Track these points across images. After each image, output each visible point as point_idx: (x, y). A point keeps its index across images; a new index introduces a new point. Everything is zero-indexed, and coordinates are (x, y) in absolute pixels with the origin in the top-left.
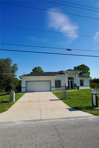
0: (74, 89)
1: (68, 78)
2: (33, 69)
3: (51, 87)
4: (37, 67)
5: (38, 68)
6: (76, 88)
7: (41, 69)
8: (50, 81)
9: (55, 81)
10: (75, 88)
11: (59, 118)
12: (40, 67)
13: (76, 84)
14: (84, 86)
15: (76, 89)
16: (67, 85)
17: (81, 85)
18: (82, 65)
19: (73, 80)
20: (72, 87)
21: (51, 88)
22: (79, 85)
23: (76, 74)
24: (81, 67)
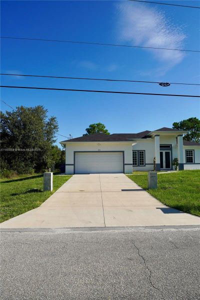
0: (172, 170)
1: (161, 147)
2: (88, 127)
3: (124, 164)
4: (96, 123)
5: (98, 125)
6: (178, 167)
7: (105, 127)
8: (123, 152)
9: (133, 153)
10: (174, 167)
11: (143, 227)
12: (101, 124)
13: (176, 160)
14: (195, 164)
15: (176, 169)
16: (158, 161)
17: (188, 161)
18: (190, 120)
19: (170, 151)
20: (168, 166)
21: (125, 166)
22: (184, 162)
23: (177, 138)
24: (190, 124)
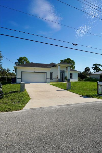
0: (64, 81)
1: (61, 71)
2: (19, 59)
3: (46, 79)
5: (24, 58)
6: (67, 80)
7: (27, 59)
8: (46, 73)
9: (51, 73)
10: (65, 80)
12: (26, 58)
13: (66, 77)
14: (73, 79)
15: (66, 81)
16: (59, 78)
17: (70, 78)
18: (68, 59)
19: (64, 73)
20: (62, 80)
21: (47, 79)
22: (69, 78)
23: (67, 67)
24: (68, 61)
